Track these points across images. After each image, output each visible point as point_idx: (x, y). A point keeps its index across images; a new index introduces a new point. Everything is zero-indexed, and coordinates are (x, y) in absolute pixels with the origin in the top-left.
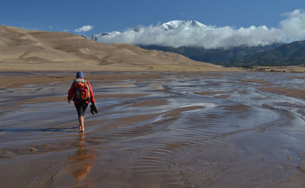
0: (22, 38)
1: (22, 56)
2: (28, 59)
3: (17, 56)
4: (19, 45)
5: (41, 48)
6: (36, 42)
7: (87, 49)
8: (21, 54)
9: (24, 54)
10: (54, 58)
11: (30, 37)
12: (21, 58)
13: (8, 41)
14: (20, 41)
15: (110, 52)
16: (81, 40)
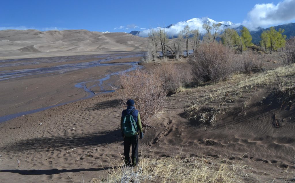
0: (99, 37)
1: (98, 47)
2: (100, 49)
3: (96, 47)
4: (97, 41)
5: (107, 43)
6: (106, 39)
7: (132, 42)
8: (98, 46)
9: (99, 47)
10: (113, 47)
11: (104, 37)
12: (97, 48)
13: (93, 39)
14: (98, 39)
15: (143, 42)
16: (131, 36)
